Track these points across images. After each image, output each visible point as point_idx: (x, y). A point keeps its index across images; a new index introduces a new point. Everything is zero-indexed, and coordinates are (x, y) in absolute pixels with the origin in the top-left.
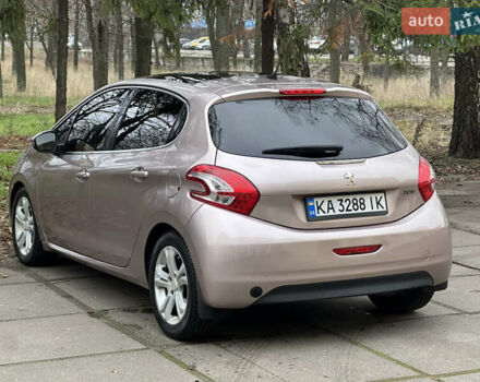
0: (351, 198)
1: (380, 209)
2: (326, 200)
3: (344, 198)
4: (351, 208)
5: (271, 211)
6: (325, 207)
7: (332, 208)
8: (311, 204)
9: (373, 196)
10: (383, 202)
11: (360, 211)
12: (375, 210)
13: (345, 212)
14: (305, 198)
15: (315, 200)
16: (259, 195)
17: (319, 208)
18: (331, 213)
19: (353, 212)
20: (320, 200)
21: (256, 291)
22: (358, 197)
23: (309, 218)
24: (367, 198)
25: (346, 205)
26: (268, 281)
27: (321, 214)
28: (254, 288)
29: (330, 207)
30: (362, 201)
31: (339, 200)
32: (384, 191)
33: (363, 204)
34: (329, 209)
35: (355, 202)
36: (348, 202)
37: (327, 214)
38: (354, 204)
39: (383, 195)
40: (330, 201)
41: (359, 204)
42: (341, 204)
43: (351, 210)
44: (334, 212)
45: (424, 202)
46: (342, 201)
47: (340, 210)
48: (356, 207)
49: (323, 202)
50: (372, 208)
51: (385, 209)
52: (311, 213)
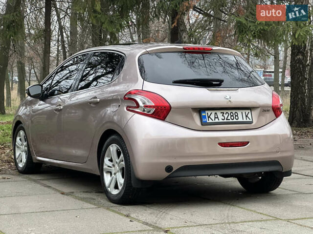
0: (229, 112)
1: (248, 120)
2: (213, 112)
3: (225, 112)
4: (229, 118)
6: (212, 117)
7: (217, 118)
8: (203, 114)
9: (244, 112)
10: (249, 115)
11: (235, 120)
12: (245, 120)
13: (225, 121)
14: (200, 110)
15: (207, 112)
16: (171, 107)
17: (209, 117)
18: (217, 120)
19: (231, 120)
20: (209, 112)
21: (169, 169)
22: (234, 112)
23: (203, 124)
24: (239, 112)
25: (226, 116)
26: (177, 162)
27: (210, 121)
28: (168, 166)
29: (216, 117)
30: (236, 114)
31: (221, 113)
32: (250, 108)
33: (237, 116)
34: (215, 118)
35: (232, 114)
36: (227, 114)
37: (214, 121)
38: (231, 116)
39: (249, 111)
40: (216, 113)
41: (234, 116)
42: (223, 115)
43: (229, 120)
44: (219, 120)
45: (276, 118)
46: (223, 113)
47: (222, 119)
48: (232, 118)
49: (211, 113)
50: (243, 119)
51: (251, 120)
52: (204, 120)
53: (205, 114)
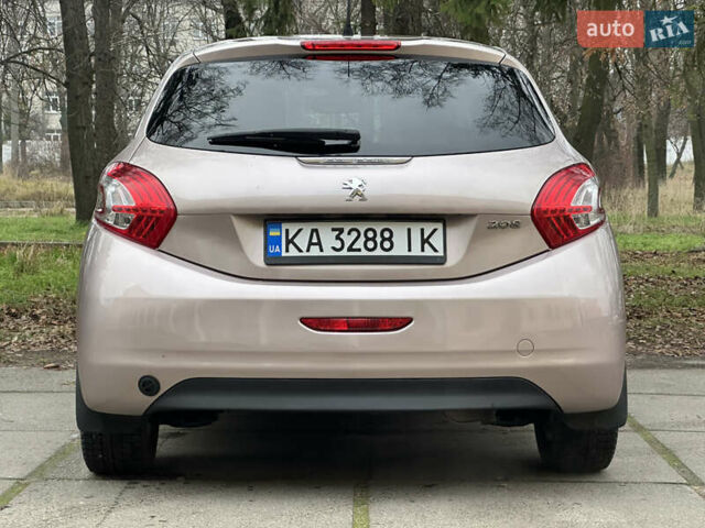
0: (362, 227)
1: (428, 252)
2: (307, 228)
3: (347, 227)
4: (360, 244)
6: (302, 241)
7: (319, 243)
9: (416, 228)
10: (437, 240)
11: (379, 252)
12: (416, 251)
13: (344, 253)
15: (285, 226)
16: (176, 214)
17: (289, 242)
18: (315, 251)
19: (364, 253)
20: (293, 228)
21: (148, 385)
22: (379, 227)
23: (273, 260)
24: (399, 231)
25: (348, 240)
26: (172, 368)
27: (293, 252)
28: (144, 377)
29: (315, 240)
30: (387, 235)
31: (333, 230)
32: (446, 219)
33: (390, 239)
34: (310, 244)
35: (370, 235)
36: (354, 234)
37: (305, 254)
38: (368, 239)
39: (440, 226)
40: (316, 231)
41: (379, 239)
42: (338, 238)
43: (359, 250)
44: (322, 250)
45: (547, 248)
46: (341, 231)
47: (334, 248)
48: (371, 245)
49: (300, 231)
50: (410, 250)
51: (441, 253)
52: (273, 250)
53: (278, 234)
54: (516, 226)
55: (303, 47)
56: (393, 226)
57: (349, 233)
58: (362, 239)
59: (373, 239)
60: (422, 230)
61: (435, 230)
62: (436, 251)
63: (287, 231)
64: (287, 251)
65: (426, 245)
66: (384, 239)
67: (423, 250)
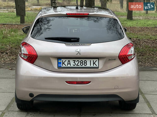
0: (80, 60)
1: (95, 66)
2: (67, 60)
3: (76, 60)
4: (79, 64)
5: (43, 63)
6: (66, 63)
7: (70, 64)
8: (59, 61)
9: (92, 60)
10: (97, 63)
11: (83, 66)
12: (92, 66)
13: (76, 66)
14: (58, 59)
15: (62, 60)
17: (63, 63)
18: (69, 66)
19: (80, 66)
20: (64, 60)
21: (31, 95)
22: (83, 60)
23: (59, 67)
27: (64, 66)
29: (69, 63)
30: (85, 62)
31: (73, 61)
32: (98, 58)
33: (86, 63)
34: (68, 64)
35: (82, 62)
36: (78, 62)
37: (67, 66)
38: (81, 63)
39: (97, 60)
40: (69, 61)
41: (83, 63)
42: (74, 62)
43: (79, 65)
44: (70, 65)
45: (122, 64)
46: (75, 61)
47: (73, 65)
48: (82, 64)
49: (66, 61)
50: (90, 65)
51: (98, 66)
52: (60, 65)
53: (61, 61)
54: (115, 59)
55: (67, 14)
56: (87, 60)
57: (77, 62)
58: (80, 63)
59: (82, 63)
60: (93, 61)
61: (96, 61)
62: (96, 65)
63: (63, 61)
64: (63, 65)
65: (94, 64)
66: (85, 63)
67: (93, 65)
